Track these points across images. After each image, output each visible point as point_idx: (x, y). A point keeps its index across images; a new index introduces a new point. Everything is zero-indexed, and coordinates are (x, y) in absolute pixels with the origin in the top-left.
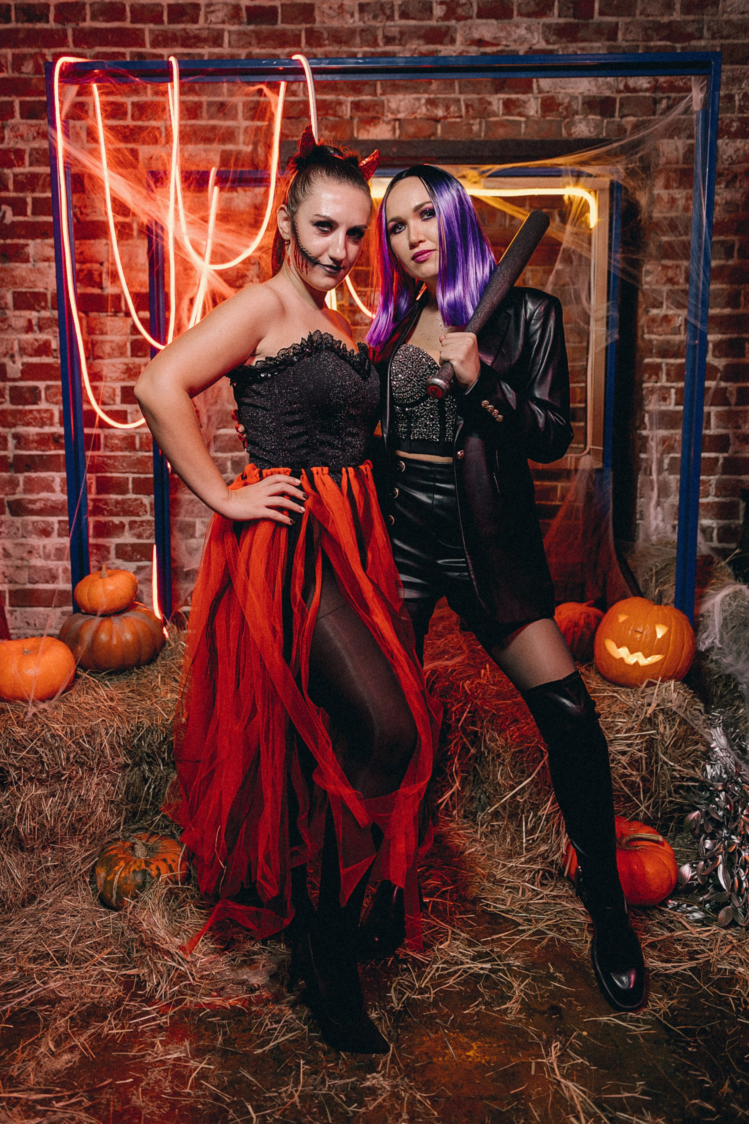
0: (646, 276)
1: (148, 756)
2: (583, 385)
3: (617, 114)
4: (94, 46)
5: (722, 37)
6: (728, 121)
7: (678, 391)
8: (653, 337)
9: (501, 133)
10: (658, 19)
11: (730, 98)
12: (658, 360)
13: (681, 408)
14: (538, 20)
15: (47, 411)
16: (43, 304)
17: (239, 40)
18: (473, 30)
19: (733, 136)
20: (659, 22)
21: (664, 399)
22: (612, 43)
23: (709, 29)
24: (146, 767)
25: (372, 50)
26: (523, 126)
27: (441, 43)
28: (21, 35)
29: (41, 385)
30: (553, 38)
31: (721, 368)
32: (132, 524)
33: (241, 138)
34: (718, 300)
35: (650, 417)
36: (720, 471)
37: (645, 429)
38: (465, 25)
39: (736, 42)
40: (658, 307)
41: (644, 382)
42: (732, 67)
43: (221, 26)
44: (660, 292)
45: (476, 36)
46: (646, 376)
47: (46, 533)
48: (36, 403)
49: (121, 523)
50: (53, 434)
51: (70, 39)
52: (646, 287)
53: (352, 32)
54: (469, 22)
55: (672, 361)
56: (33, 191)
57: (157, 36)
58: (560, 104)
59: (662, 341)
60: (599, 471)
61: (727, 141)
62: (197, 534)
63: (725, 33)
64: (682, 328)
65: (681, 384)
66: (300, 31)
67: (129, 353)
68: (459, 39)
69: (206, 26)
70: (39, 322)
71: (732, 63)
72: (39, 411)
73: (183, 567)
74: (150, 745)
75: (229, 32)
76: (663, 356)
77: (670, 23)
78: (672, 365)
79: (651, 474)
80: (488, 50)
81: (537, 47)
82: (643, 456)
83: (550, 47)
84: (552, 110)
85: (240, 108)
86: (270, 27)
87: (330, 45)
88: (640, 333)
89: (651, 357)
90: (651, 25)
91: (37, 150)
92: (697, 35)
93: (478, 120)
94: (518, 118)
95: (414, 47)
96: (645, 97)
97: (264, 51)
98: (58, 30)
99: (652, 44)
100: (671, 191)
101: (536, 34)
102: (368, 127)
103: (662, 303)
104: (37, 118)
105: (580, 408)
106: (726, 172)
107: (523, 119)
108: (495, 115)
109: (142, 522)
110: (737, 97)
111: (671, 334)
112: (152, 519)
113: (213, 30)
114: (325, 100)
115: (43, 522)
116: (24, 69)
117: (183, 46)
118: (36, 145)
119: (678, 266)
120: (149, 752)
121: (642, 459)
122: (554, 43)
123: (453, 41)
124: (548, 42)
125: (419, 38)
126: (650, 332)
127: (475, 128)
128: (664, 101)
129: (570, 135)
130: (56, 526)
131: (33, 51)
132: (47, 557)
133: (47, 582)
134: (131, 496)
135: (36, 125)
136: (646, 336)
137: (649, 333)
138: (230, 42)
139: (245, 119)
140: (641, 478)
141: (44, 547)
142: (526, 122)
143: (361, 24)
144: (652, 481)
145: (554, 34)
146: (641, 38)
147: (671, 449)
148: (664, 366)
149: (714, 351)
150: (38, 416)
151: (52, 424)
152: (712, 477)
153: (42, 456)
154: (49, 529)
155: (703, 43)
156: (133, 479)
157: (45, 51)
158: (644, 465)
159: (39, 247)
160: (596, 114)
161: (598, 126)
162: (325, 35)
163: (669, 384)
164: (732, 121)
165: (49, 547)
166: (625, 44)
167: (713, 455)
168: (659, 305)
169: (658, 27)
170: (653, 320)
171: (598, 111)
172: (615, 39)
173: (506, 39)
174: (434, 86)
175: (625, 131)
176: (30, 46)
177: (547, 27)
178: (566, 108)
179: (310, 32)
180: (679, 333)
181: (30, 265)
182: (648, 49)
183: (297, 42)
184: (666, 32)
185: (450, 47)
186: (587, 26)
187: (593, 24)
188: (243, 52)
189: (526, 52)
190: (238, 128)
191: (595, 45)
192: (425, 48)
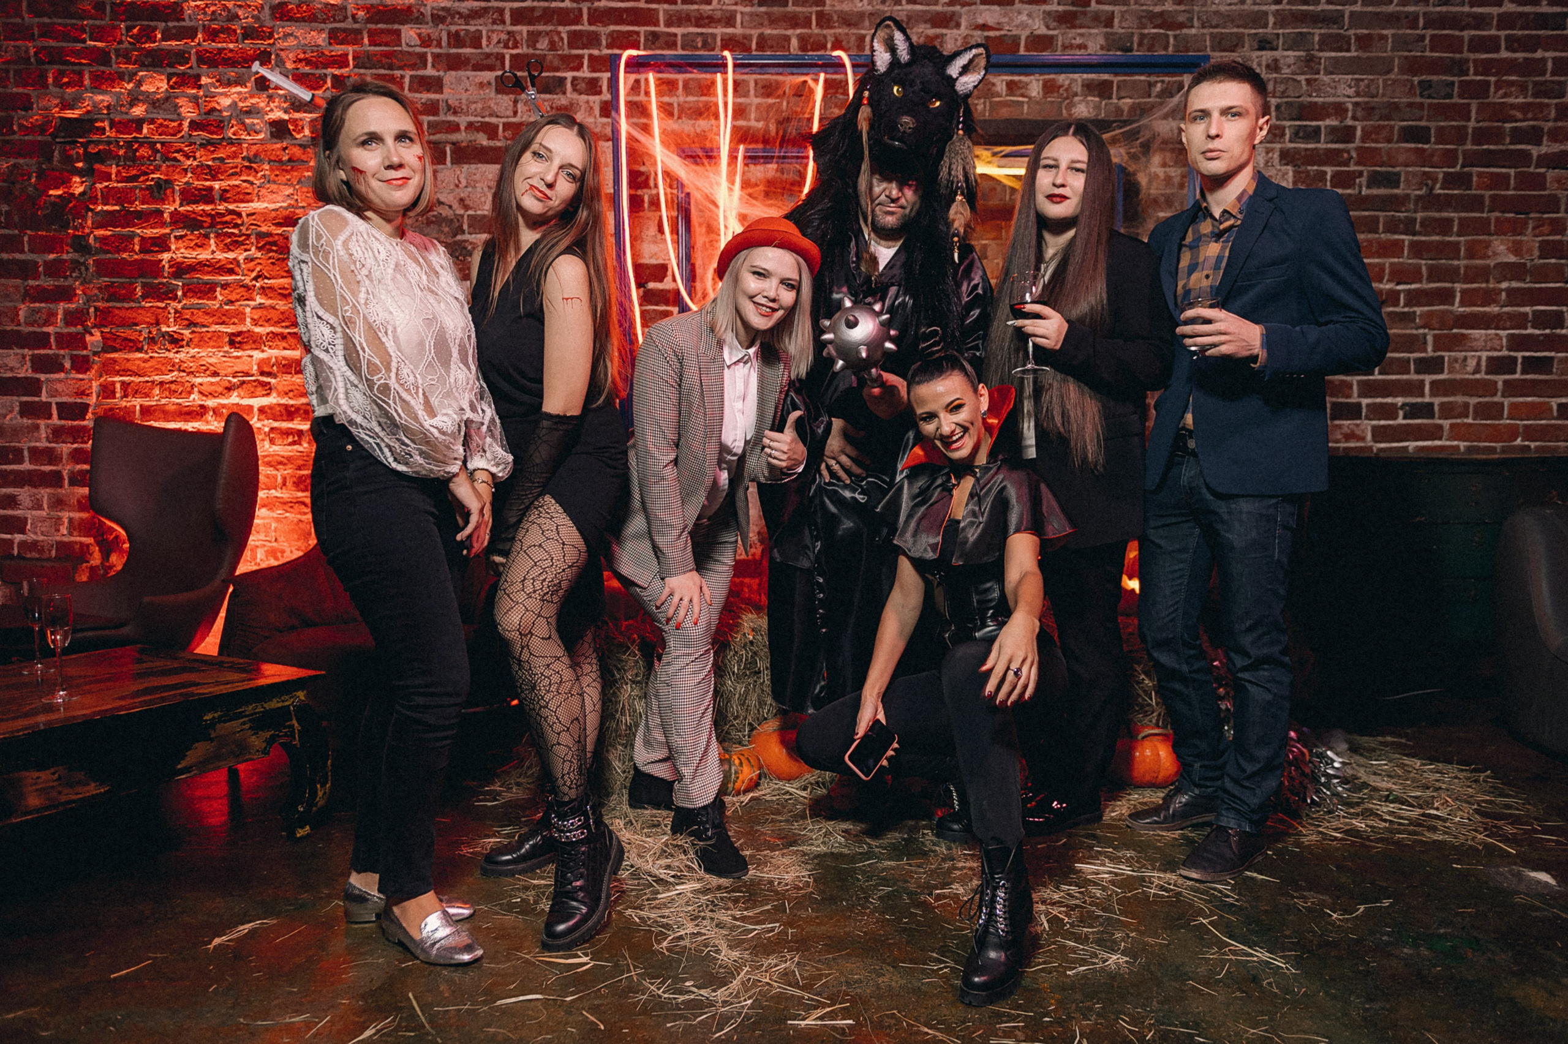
3: (1114, 96)
4: (608, 25)
5: (1211, 27)
9: (1005, 113)
10: (1151, 8)
14: (1038, 7)
17: (750, 22)
18: (977, 15)
20: (1152, 11)
22: (1108, 30)
23: (1199, 18)
26: (1026, 107)
27: (946, 27)
28: (537, 14)
30: (1053, 24)
33: (753, 116)
38: (969, 11)
39: (1223, 31)
43: (734, 8)
45: (980, 21)
51: (585, 18)
53: (861, 15)
54: (973, 7)
57: (671, 16)
58: (1061, 86)
63: (1214, 23)
66: (811, 13)
68: (964, 23)
69: (719, 7)
75: (742, 13)
77: (1162, 13)
80: (992, 34)
81: (1038, 33)
83: (1051, 33)
84: (1052, 92)
85: (752, 84)
86: (781, 9)
87: (839, 27)
90: (1144, 14)
92: (1189, 24)
93: (982, 100)
94: (1021, 99)
96: (1141, 81)
97: (775, 32)
98: (573, 9)
99: (1146, 31)
100: (1167, 169)
101: (1037, 20)
104: (550, 93)
107: (1025, 100)
108: (999, 96)
113: (727, 11)
114: (835, 80)
116: (539, 46)
122: (1055, 29)
123: (958, 26)
124: (1048, 27)
125: (926, 22)
128: (1159, 85)
129: (1071, 115)
131: (549, 28)
135: (549, 100)
138: (742, 23)
139: (756, 97)
142: (1028, 103)
143: (870, 8)
145: (1054, 21)
146: (1135, 26)
155: (1193, 31)
157: (560, 28)
160: (1094, 96)
161: (1097, 107)
162: (835, 18)
166: (1121, 31)
169: (1152, 16)
171: (1096, 93)
172: (1112, 26)
173: (1008, 24)
175: (1124, 109)
176: (545, 24)
177: (1048, 14)
178: (1067, 90)
179: (820, 15)
182: (1143, 36)
183: (807, 23)
184: (1159, 21)
185: (955, 31)
186: (1085, 13)
187: (1091, 12)
188: (755, 33)
189: (1027, 38)
190: (750, 104)
191: (1093, 31)
192: (932, 32)
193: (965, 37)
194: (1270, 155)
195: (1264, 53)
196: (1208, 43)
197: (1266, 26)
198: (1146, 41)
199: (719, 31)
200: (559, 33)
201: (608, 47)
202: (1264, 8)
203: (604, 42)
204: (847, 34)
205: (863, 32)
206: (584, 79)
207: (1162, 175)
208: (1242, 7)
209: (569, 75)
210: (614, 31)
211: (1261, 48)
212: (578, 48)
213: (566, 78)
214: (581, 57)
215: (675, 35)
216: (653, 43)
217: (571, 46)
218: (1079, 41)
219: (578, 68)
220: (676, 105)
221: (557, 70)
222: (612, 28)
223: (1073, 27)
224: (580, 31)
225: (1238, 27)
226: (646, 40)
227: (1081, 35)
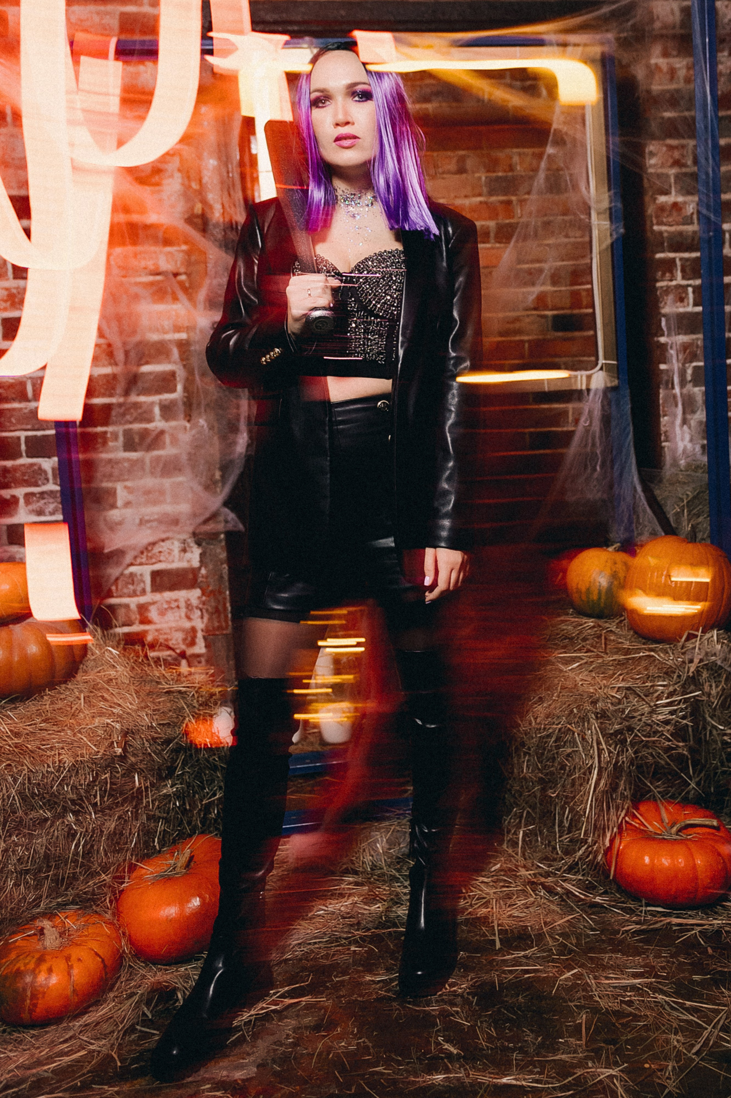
0: (650, 158)
1: (73, 801)
2: (589, 286)
7: (696, 289)
8: (664, 228)
12: (671, 255)
13: (699, 309)
21: (682, 300)
24: (71, 818)
32: (29, 496)
35: (667, 321)
37: (663, 335)
40: (666, 194)
41: (657, 281)
44: (667, 176)
46: (660, 273)
49: (14, 496)
52: (651, 170)
55: (686, 255)
59: (673, 233)
60: (614, 389)
62: (120, 503)
64: (695, 217)
65: (698, 282)
73: (103, 548)
74: (74, 788)
76: (675, 251)
78: (687, 260)
79: (673, 388)
82: (663, 367)
88: (648, 223)
89: (663, 251)
100: (670, 60)
103: (670, 189)
105: (587, 315)
109: (42, 493)
111: (684, 224)
112: (58, 488)
119: (683, 147)
120: (75, 797)
121: (662, 371)
126: (660, 223)
134: (25, 460)
136: (655, 228)
137: (657, 223)
140: (662, 393)
144: (675, 396)
147: (693, 357)
148: (677, 261)
149: (730, 243)
156: (27, 438)
158: (665, 378)
163: (685, 282)
168: (666, 192)
170: (662, 208)
180: (692, 223)
207: (664, 67)
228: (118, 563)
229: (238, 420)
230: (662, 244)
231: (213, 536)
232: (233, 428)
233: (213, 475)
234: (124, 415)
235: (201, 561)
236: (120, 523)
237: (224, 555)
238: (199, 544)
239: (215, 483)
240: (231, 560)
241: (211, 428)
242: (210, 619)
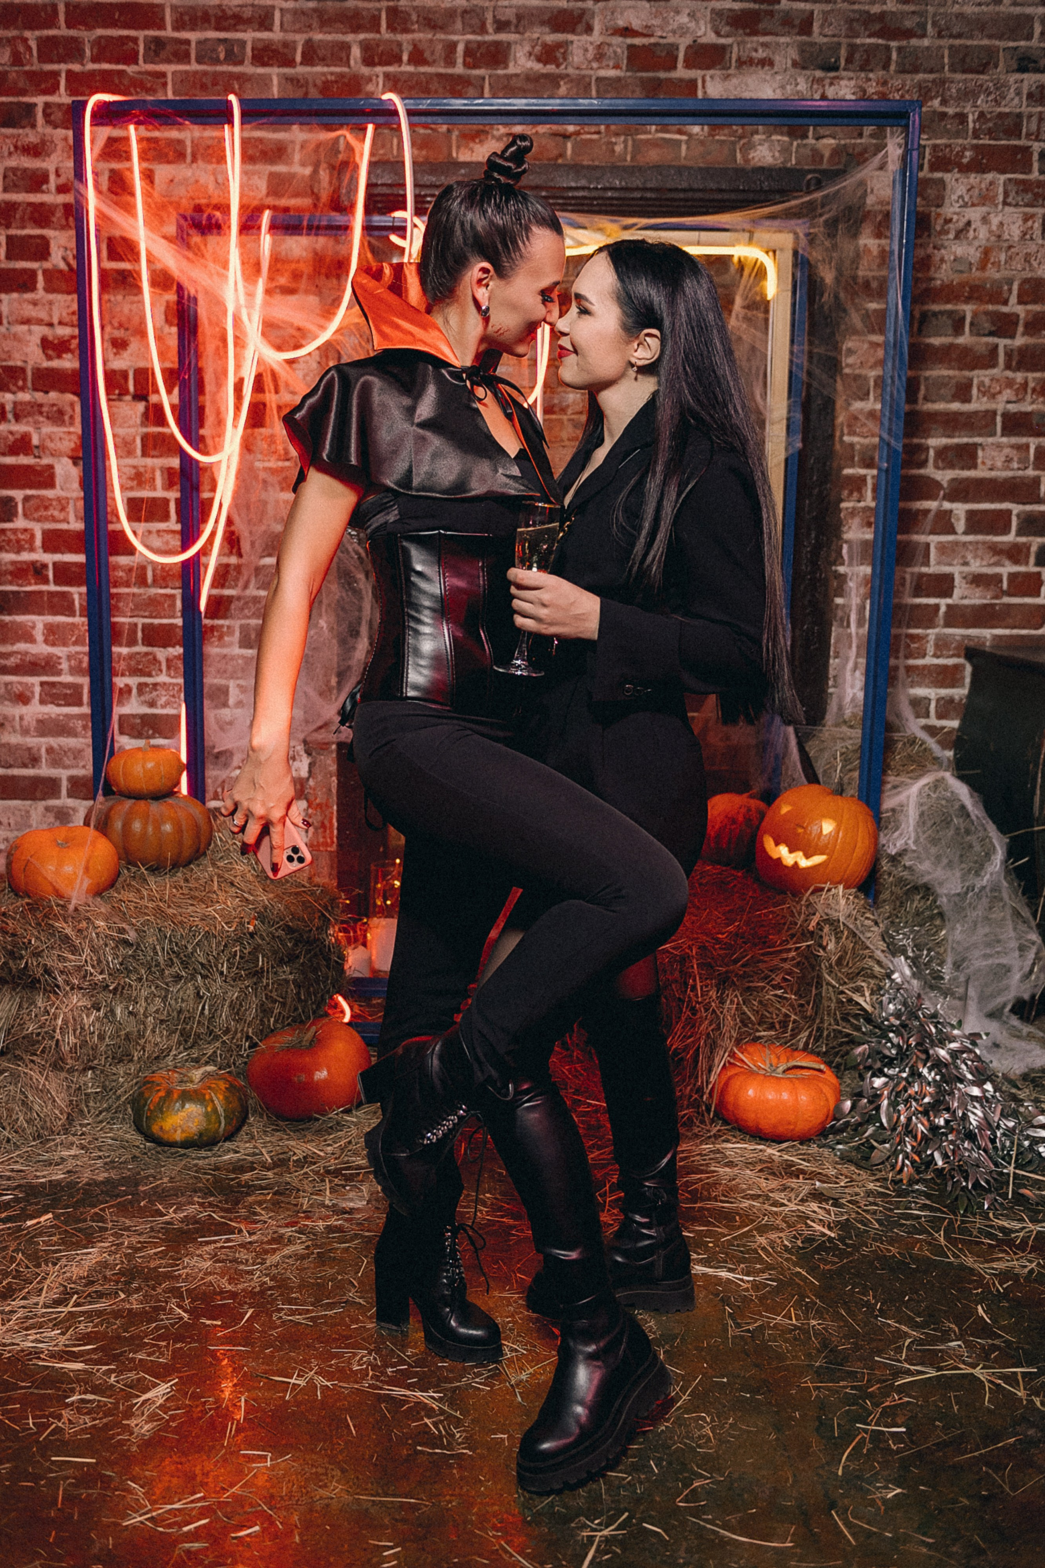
0: (847, 356)
3: (810, 135)
4: (94, 28)
5: (951, 36)
6: (958, 149)
8: (855, 439)
9: (653, 156)
10: (867, 8)
11: (962, 118)
12: (862, 471)
14: (705, 4)
15: (26, 530)
16: (20, 383)
17: (294, 22)
18: (617, 15)
19: (965, 169)
20: (868, 12)
21: (870, 525)
22: (804, 38)
23: (934, 24)
25: (479, 38)
26: (684, 147)
27: (573, 31)
29: (18, 495)
30: (726, 29)
31: (945, 485)
32: (141, 687)
33: (297, 157)
34: (942, 391)
35: (850, 548)
36: (942, 622)
37: (843, 564)
38: (605, 8)
39: (969, 42)
40: (862, 399)
41: (842, 500)
42: (964, 76)
44: (866, 379)
45: (621, 23)
47: (23, 698)
48: (10, 520)
49: (127, 685)
50: (33, 563)
51: (62, 17)
52: (847, 371)
53: (451, 13)
54: (611, 4)
56: (8, 226)
57: (181, 14)
59: (866, 445)
61: (958, 176)
62: (231, 701)
63: (955, 30)
66: (380, 10)
67: (139, 452)
68: (597, 27)
70: (15, 408)
71: (964, 72)
72: (15, 531)
73: (213, 747)
75: (282, 10)
76: (867, 467)
77: (883, 14)
79: (848, 626)
81: (704, 40)
82: (839, 601)
83: (722, 41)
87: (419, 31)
88: (838, 434)
89: (853, 466)
90: (857, 16)
91: (14, 170)
92: (919, 32)
93: (622, 138)
94: (678, 137)
95: (536, 36)
97: (329, 37)
99: (858, 41)
100: (883, 242)
102: (471, 145)
103: (868, 394)
104: (14, 127)
106: (955, 217)
107: (684, 138)
109: (156, 683)
110: (971, 118)
112: (181, 681)
113: (260, 6)
115: (20, 683)
117: (218, 29)
118: (13, 163)
121: (837, 605)
122: (727, 36)
123: (589, 29)
124: (718, 34)
125: (543, 23)
126: (852, 433)
127: (618, 148)
129: (747, 161)
130: (37, 689)
131: (12, 33)
132: (25, 732)
133: (25, 766)
134: (140, 649)
135: (13, 136)
136: (846, 438)
137: (849, 434)
138: (282, 24)
140: (835, 630)
141: (21, 718)
142: (687, 142)
144: (850, 636)
145: (728, 24)
146: (843, 33)
148: (868, 479)
149: (935, 461)
150: (12, 537)
151: (32, 549)
152: (930, 631)
153: (18, 592)
154: (28, 694)
155: (926, 42)
156: (144, 625)
157: (28, 34)
158: (840, 613)
159: (16, 304)
160: (782, 134)
161: (786, 150)
162: (414, 17)
164: (965, 149)
165: (27, 718)
166: (821, 40)
167: (932, 601)
168: (865, 397)
169: (868, 19)
170: (856, 417)
171: (785, 129)
172: (809, 33)
173: (662, 29)
174: (563, 90)
175: (822, 157)
177: (718, 13)
179: (393, 13)
181: (2, 329)
182: (853, 48)
183: (374, 25)
184: (877, 27)
185: (585, 38)
186: (771, 13)
187: (779, 12)
188: (300, 39)
189: (689, 47)
190: (292, 142)
191: (782, 40)
192: (552, 38)
193: (599, 47)
194: (1030, 223)
195: (1025, 76)
196: (946, 60)
197: (1029, 37)
198: (857, 56)
199: (249, 36)
200: (25, 40)
201: (94, 60)
202: (1029, 10)
203: (88, 53)
204: (431, 41)
205: (455, 38)
206: (60, 105)
207: (875, 251)
208: (997, 9)
209: (40, 100)
210: (101, 37)
211: (1022, 69)
212: (52, 61)
213: (35, 105)
214: (56, 74)
215: (188, 42)
216: (157, 53)
217: (44, 57)
218: (761, 54)
219: (53, 89)
220: (188, 143)
221: (23, 92)
222: (100, 32)
223: (755, 33)
224: (54, 37)
225: (990, 37)
226: (147, 49)
227: (765, 45)
228: (226, 765)
229: (360, 624)
230: (853, 457)
231: (324, 746)
232: (355, 633)
233: (329, 681)
234: (242, 609)
235: (310, 772)
236: (231, 723)
237: (333, 768)
238: (308, 753)
239: (330, 690)
240: (340, 774)
241: (331, 629)
242: (315, 833)
